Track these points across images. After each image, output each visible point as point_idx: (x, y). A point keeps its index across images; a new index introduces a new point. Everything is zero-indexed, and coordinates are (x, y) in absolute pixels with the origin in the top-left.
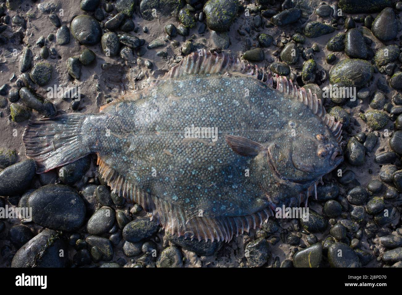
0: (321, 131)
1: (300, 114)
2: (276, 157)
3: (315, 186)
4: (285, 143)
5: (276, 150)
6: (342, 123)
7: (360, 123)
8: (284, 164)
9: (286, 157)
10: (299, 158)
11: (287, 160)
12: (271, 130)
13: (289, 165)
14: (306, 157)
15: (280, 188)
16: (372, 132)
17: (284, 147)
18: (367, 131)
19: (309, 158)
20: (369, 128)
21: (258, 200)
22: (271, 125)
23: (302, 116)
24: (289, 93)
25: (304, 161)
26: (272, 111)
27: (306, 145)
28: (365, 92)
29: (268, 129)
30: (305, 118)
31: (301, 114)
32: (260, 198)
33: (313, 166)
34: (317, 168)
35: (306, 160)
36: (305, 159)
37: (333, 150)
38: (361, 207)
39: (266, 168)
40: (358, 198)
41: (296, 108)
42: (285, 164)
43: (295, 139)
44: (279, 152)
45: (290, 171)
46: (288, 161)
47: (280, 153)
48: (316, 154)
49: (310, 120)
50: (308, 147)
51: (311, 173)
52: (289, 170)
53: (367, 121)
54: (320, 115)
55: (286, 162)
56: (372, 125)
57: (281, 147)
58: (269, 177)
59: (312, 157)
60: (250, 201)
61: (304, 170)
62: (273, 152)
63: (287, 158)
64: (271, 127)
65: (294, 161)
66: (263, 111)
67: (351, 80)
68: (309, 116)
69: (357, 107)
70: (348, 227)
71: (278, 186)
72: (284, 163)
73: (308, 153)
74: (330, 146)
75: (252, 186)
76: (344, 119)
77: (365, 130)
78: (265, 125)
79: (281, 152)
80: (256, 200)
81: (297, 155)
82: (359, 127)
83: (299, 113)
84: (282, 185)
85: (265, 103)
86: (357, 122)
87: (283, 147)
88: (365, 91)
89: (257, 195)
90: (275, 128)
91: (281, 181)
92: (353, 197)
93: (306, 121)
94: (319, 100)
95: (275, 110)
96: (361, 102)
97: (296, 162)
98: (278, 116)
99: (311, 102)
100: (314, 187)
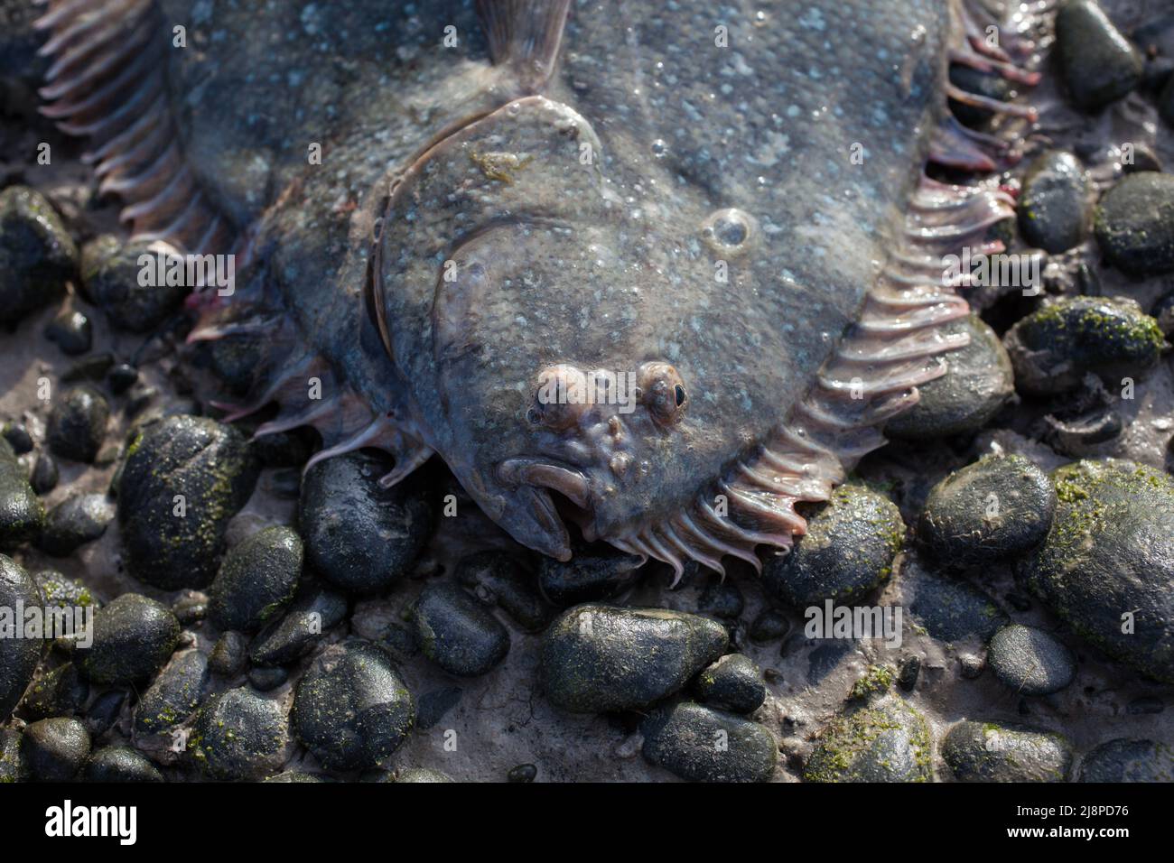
0: (708, 396)
1: (786, 272)
2: (496, 139)
3: (370, 432)
4: (590, 186)
5: (542, 136)
6: (796, 547)
7: (833, 678)
8: (460, 183)
9: (507, 190)
10: (512, 263)
11: (486, 198)
12: (647, 111)
13: (461, 216)
14: (526, 302)
15: (329, 224)
16: (782, 757)
17: (563, 182)
18: (788, 726)
19: (521, 319)
20: (812, 739)
21: (259, 160)
22: (682, 113)
23: (781, 288)
24: (918, 241)
25: (501, 294)
26: (770, 124)
27: (598, 294)
28: (1037, 662)
29: (651, 96)
30: (772, 307)
31: (788, 279)
32: (271, 165)
33: (477, 349)
34: (467, 374)
35: (504, 306)
36: (511, 295)
37: (591, 463)
38: (285, 738)
39: (428, 123)
40: (331, 705)
41: (820, 251)
42: (461, 190)
43: (624, 237)
44: (528, 149)
45: (430, 230)
46: (482, 205)
47: (524, 155)
48: (549, 356)
49: (764, 334)
50: (585, 311)
51: (432, 349)
52: (434, 224)
53: (847, 716)
54: (817, 410)
55: (475, 192)
56: (831, 745)
57: (559, 159)
58: (381, 156)
59: (526, 335)
60: (252, 119)
61: (442, 301)
62: (523, 119)
63: (498, 199)
64: (670, 112)
65: (490, 236)
66: (760, 77)
67: (1089, 544)
68: (790, 327)
69: (927, 639)
70: (156, 687)
71: (335, 214)
72: (469, 182)
73: (550, 312)
74: (617, 447)
75: (328, 103)
76: (823, 552)
77: (793, 717)
78: (672, 79)
79: (530, 160)
80: (259, 153)
81: (528, 253)
82: (802, 679)
83: (793, 270)
84: (344, 226)
85: (812, 90)
86: (835, 662)
87: (567, 175)
88: (1046, 662)
89: (287, 144)
90: (664, 132)
91: (362, 218)
92: (335, 672)
93: (750, 312)
94: (909, 391)
95: (780, 143)
96: (972, 659)
97: (485, 250)
98: (749, 159)
99: (885, 352)
100: (364, 427)
